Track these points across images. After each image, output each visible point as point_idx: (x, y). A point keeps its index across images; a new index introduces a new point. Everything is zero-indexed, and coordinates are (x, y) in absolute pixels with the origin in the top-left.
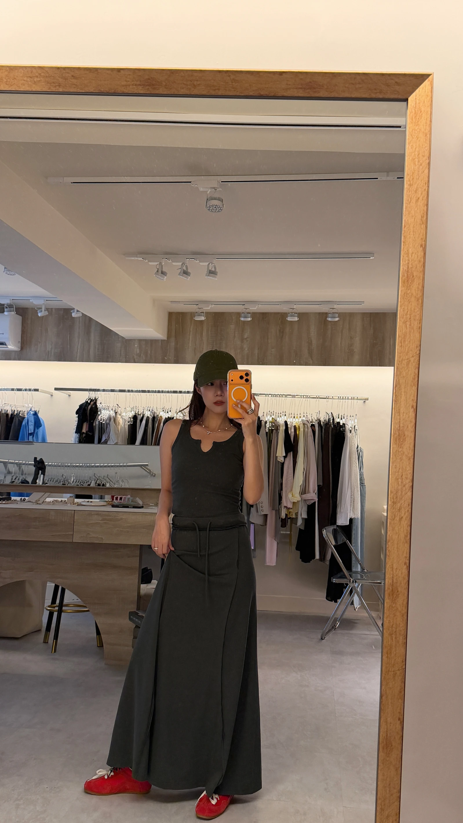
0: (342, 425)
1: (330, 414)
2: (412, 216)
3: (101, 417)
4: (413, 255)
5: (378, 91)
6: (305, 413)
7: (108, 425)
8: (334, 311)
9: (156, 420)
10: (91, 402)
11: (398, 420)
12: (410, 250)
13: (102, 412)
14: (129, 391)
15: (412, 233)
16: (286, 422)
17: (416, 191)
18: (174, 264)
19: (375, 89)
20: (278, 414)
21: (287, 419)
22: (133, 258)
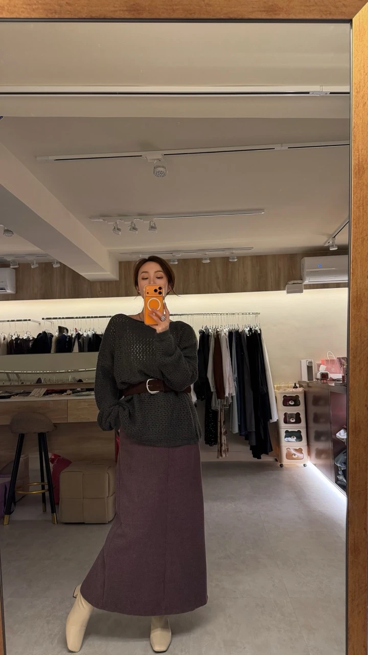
2: (361, 118)
4: (363, 151)
5: (328, 13)
8: (234, 255)
11: (356, 289)
12: (360, 146)
15: (361, 133)
17: (363, 97)
18: (126, 223)
19: (326, 11)
22: (96, 220)
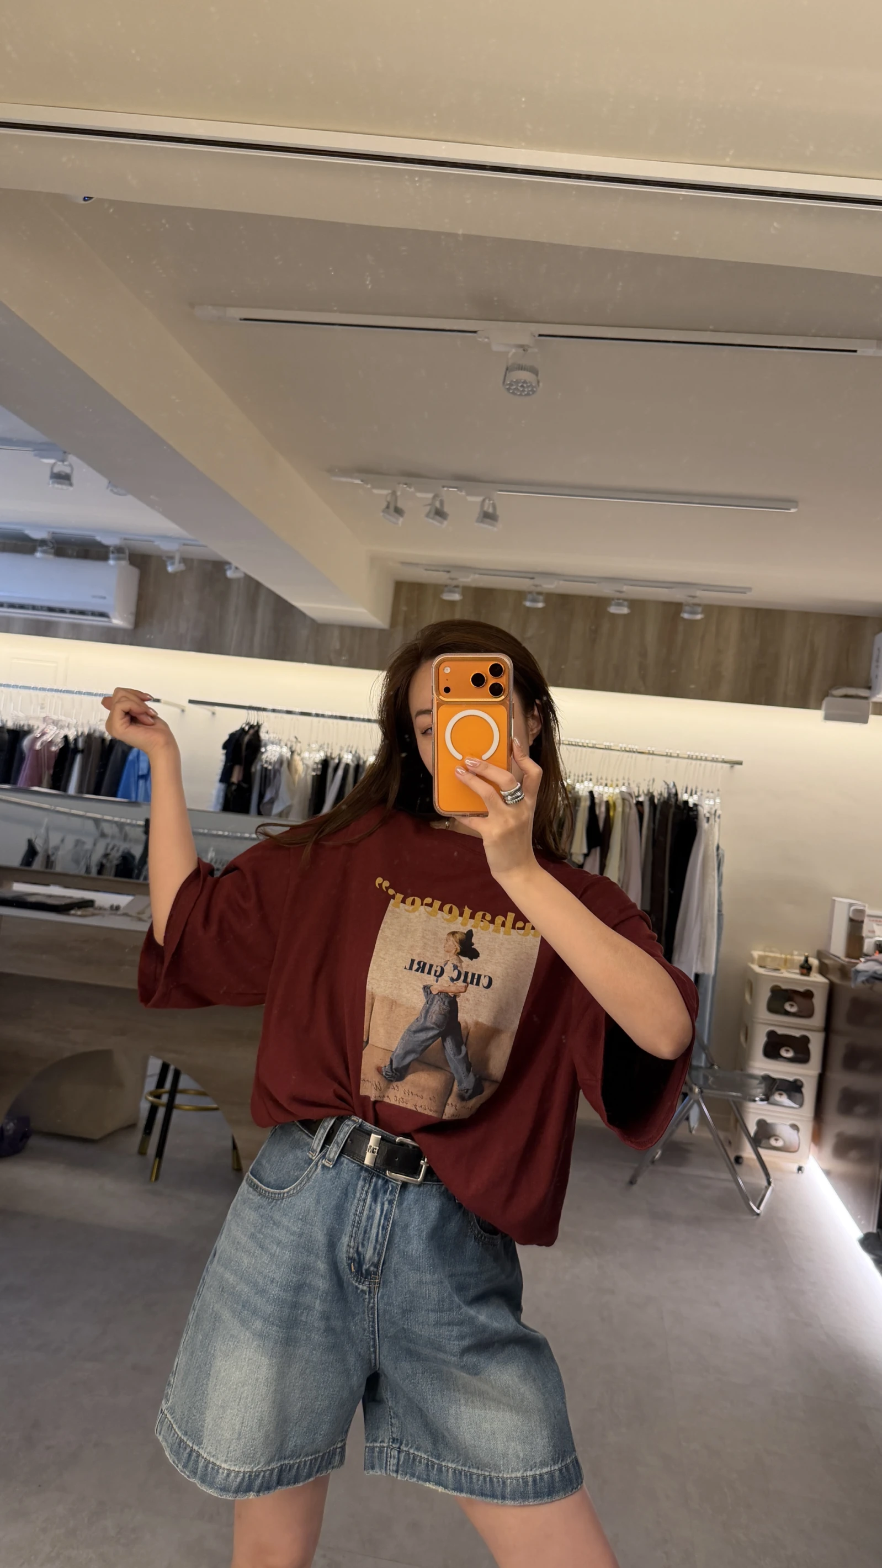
0: (691, 805)
1: (671, 785)
3: (267, 757)
6: (626, 778)
7: (278, 774)
8: (696, 601)
9: (361, 770)
10: (249, 729)
13: (269, 748)
14: (317, 715)
16: (591, 793)
18: (419, 495)
20: (578, 776)
21: (593, 787)
22: (344, 479)
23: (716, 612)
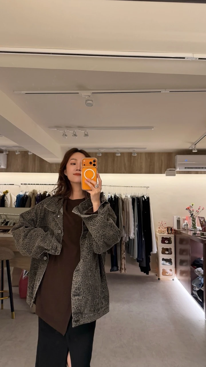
8: (135, 152)
18: (70, 131)
22: (52, 129)
23: (140, 154)
